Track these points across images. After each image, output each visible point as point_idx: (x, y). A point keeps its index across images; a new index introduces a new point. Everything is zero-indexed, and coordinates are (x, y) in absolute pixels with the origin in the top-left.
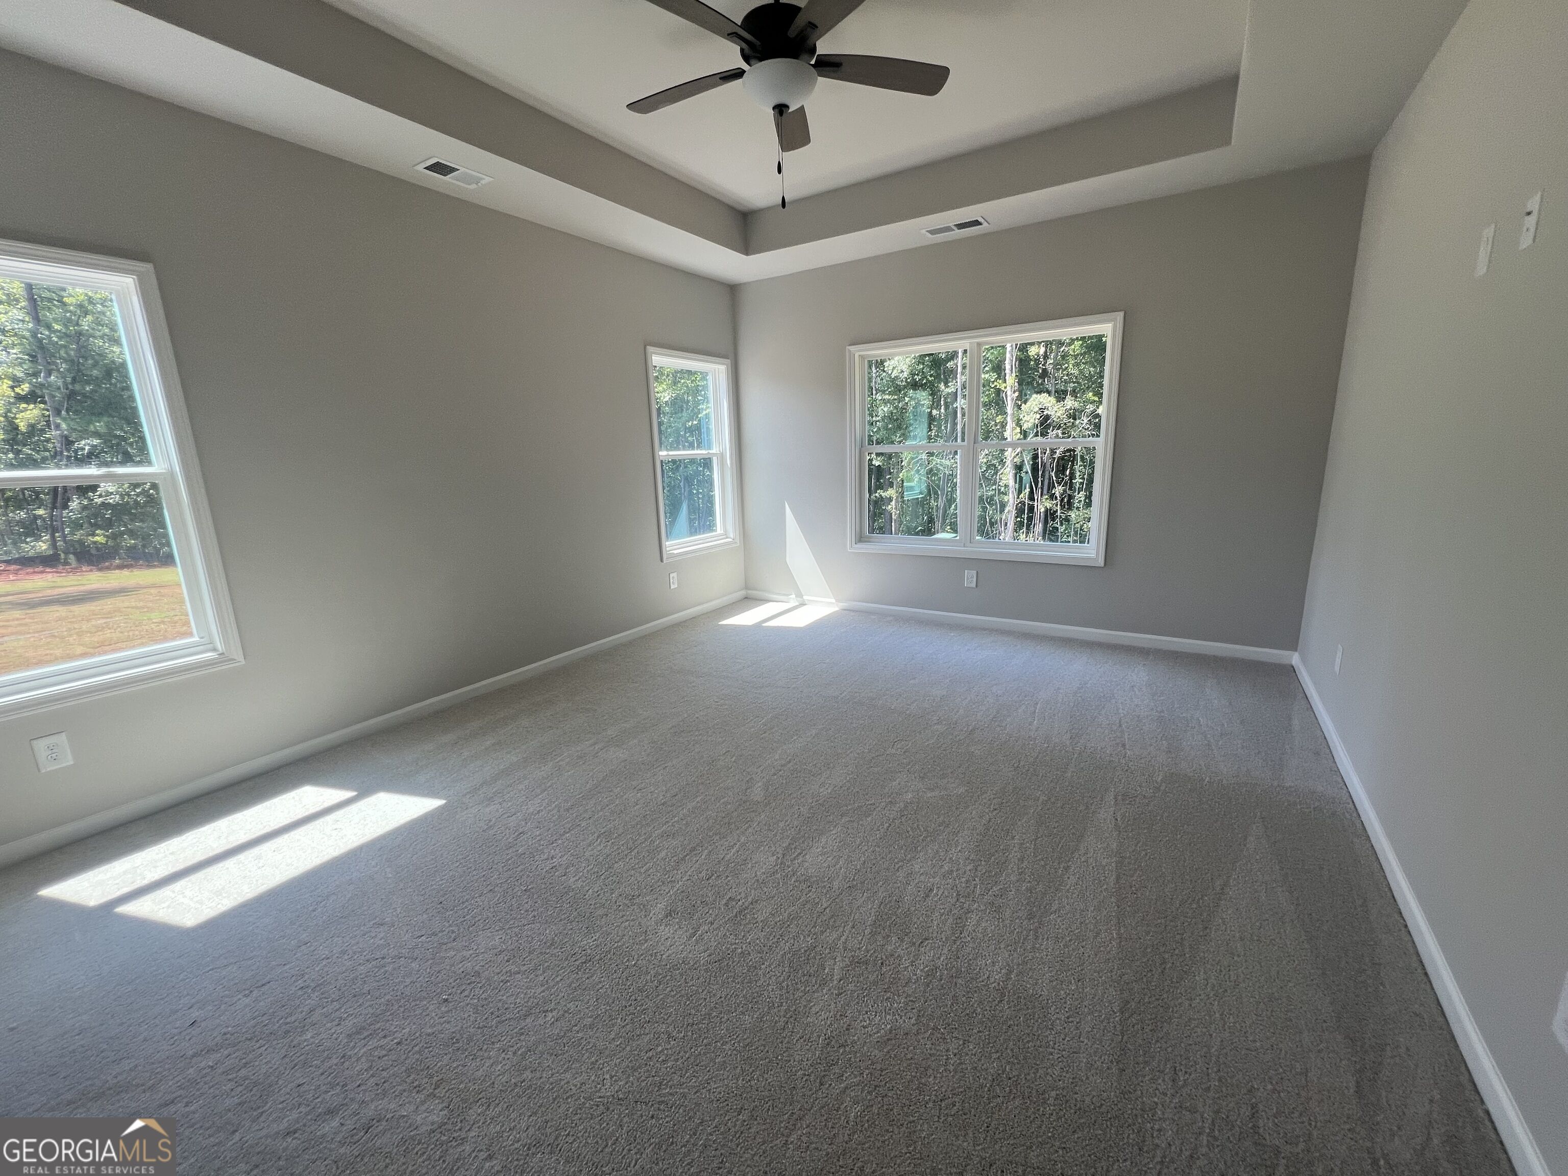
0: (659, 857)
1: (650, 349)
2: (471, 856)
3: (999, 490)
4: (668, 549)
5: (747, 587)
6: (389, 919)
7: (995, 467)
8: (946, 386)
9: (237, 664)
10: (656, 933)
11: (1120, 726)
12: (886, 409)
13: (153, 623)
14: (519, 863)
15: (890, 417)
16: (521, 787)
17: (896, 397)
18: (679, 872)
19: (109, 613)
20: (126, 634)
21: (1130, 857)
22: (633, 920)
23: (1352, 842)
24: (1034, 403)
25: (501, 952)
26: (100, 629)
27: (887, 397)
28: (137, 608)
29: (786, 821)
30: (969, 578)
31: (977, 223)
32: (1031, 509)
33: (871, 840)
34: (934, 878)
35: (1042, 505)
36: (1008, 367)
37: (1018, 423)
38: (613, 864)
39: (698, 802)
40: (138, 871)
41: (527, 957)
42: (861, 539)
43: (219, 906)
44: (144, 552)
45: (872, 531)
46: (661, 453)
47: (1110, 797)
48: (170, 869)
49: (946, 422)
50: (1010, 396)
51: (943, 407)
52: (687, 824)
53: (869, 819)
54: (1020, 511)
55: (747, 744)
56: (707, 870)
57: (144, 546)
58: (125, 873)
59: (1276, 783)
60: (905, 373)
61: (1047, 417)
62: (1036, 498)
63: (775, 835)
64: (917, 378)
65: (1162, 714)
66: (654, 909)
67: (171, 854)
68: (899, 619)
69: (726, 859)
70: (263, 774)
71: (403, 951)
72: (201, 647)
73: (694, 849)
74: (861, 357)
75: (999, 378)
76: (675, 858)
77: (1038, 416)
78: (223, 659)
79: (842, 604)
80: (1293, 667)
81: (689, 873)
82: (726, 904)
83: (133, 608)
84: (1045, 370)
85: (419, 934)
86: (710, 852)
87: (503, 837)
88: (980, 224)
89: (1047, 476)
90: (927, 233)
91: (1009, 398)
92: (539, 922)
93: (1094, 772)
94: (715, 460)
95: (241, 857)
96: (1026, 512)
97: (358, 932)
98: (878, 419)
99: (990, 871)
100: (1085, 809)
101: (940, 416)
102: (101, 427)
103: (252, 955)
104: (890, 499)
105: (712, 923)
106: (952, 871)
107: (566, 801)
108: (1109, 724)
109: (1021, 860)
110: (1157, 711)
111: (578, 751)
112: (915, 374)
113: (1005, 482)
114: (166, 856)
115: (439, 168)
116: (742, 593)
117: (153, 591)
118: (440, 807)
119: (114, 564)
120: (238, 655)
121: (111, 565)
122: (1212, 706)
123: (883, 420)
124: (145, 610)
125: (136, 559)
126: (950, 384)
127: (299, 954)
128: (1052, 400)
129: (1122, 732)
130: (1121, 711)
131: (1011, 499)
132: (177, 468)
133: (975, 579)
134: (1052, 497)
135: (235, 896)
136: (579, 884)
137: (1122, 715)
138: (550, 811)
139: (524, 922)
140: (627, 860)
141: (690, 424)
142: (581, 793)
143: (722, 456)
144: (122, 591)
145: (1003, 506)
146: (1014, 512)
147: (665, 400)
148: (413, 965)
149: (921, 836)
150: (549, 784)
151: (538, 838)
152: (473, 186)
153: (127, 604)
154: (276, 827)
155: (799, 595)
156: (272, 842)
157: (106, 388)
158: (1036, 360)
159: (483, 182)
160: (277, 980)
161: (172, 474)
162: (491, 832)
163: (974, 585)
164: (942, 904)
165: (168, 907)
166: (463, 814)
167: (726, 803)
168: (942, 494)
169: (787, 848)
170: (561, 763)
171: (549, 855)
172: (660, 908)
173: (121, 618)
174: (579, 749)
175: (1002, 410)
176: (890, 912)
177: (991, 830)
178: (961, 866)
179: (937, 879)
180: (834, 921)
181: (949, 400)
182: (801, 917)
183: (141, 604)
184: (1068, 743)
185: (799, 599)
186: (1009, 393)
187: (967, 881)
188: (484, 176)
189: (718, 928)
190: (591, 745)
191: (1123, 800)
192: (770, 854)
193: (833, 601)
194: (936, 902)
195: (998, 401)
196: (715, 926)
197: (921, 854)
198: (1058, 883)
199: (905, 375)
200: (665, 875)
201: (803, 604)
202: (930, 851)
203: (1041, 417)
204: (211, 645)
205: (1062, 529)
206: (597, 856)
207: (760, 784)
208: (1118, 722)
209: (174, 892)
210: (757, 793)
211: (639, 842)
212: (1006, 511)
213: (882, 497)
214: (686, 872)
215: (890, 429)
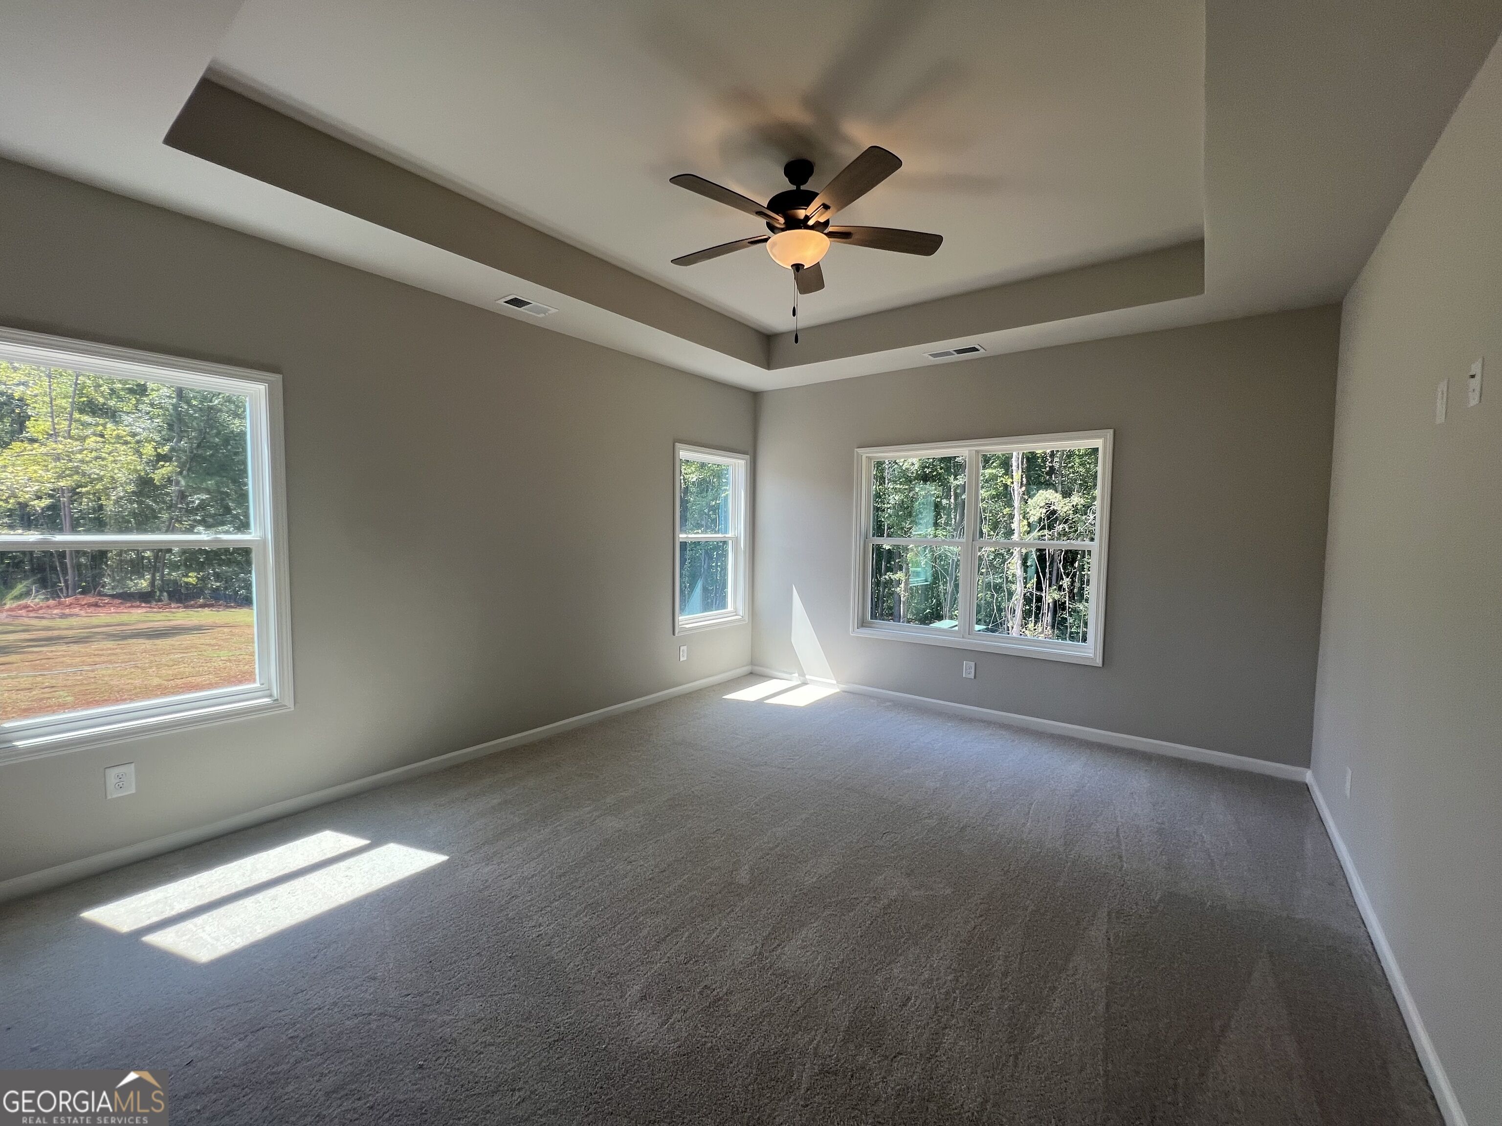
0: (641, 934)
1: (678, 445)
2: (464, 916)
3: (1007, 578)
4: (680, 623)
5: (752, 663)
6: (381, 974)
7: (1003, 556)
8: (955, 479)
9: (288, 710)
10: (630, 1016)
11: (1118, 835)
12: (897, 498)
13: (222, 660)
14: (508, 928)
15: (901, 504)
16: (519, 849)
17: (907, 487)
18: (659, 953)
19: (186, 648)
20: (197, 669)
21: (1122, 983)
22: (609, 1000)
23: (1370, 991)
24: (1041, 498)
25: (480, 1020)
26: (176, 663)
27: (898, 486)
28: (210, 645)
29: (769, 909)
30: (968, 669)
31: (974, 349)
32: (1039, 599)
33: (851, 938)
34: (913, 985)
35: (1050, 596)
36: (1014, 464)
37: (1025, 516)
38: (596, 937)
39: (684, 880)
40: (169, 901)
41: (503, 1028)
42: (863, 624)
43: (233, 944)
44: (225, 594)
45: (873, 616)
46: (681, 536)
47: (1103, 913)
48: (196, 902)
49: (956, 511)
50: (1017, 491)
51: (952, 497)
52: (671, 903)
53: (852, 914)
54: (1028, 600)
55: (738, 824)
56: (686, 953)
57: (226, 588)
58: (157, 902)
59: (1285, 914)
60: (916, 466)
61: (1054, 512)
62: (1044, 588)
63: (756, 923)
64: (927, 471)
65: (1163, 826)
66: (630, 990)
67: (200, 887)
68: (897, 705)
69: (706, 943)
70: (293, 815)
71: (390, 1009)
72: (260, 693)
73: (675, 929)
74: (869, 458)
75: (1006, 474)
76: (656, 938)
77: (1044, 511)
78: (277, 704)
79: (844, 686)
80: (1307, 785)
81: (668, 955)
82: (701, 993)
83: (207, 645)
84: (1052, 468)
85: (406, 993)
86: (691, 934)
87: (497, 899)
88: (977, 350)
89: (1055, 568)
90: (930, 357)
91: (1016, 493)
92: (519, 993)
93: (1087, 883)
94: (730, 542)
95: (259, 896)
96: (1034, 601)
97: (351, 984)
98: (889, 506)
99: (972, 985)
100: (1076, 925)
101: (950, 506)
102: (211, 484)
103: (253, 997)
104: (899, 582)
105: (685, 1012)
106: (932, 979)
107: (560, 868)
108: (1105, 833)
109: (1005, 974)
110: (1157, 823)
111: (576, 817)
112: (926, 467)
113: (1013, 571)
114: (195, 889)
115: (517, 302)
116: (747, 669)
117: (226, 630)
118: (443, 862)
119: (199, 603)
120: (289, 702)
121: (196, 603)
122: (1217, 821)
123: (894, 507)
124: (217, 647)
125: (217, 599)
126: (958, 477)
127: (294, 1002)
128: (1059, 496)
129: (1119, 842)
130: (1119, 819)
131: (1019, 589)
132: (269, 537)
133: (973, 671)
134: (1060, 588)
135: (248, 935)
136: (561, 955)
137: (1120, 824)
138: (544, 876)
139: (505, 990)
140: (610, 935)
141: (714, 503)
142: (575, 860)
143: (736, 540)
144: (199, 629)
145: (1011, 594)
146: (1022, 601)
147: (692, 480)
148: (396, 1024)
149: (902, 937)
150: (545, 849)
151: (529, 903)
152: (542, 315)
153: (202, 641)
154: (295, 869)
155: (802, 674)
156: (289, 883)
157: (223, 453)
158: (1043, 457)
159: (550, 312)
160: (271, 1027)
161: (264, 541)
162: (486, 893)
163: (972, 676)
164: (919, 1015)
165: (189, 940)
166: (463, 872)
167: (711, 884)
168: (951, 579)
169: (766, 938)
170: (558, 828)
171: (536, 923)
172: (635, 990)
173: (196, 654)
174: (577, 814)
175: (1009, 503)
176: (865, 1019)
177: (976, 938)
178: (942, 974)
179: (916, 987)
180: (807, 1023)
181: (958, 491)
182: (774, 1014)
183: (214, 642)
184: (1061, 849)
185: (802, 678)
186: (1016, 488)
187: (947, 993)
188: (550, 308)
189: (691, 1018)
190: (588, 813)
191: (1118, 918)
192: (749, 943)
193: (835, 682)
194: (913, 1012)
195: (1005, 495)
196: (688, 1015)
197: (902, 958)
198: (1043, 1005)
199: (916, 467)
200: (644, 955)
201: (805, 683)
202: (911, 956)
203: (1047, 511)
204: (268, 691)
205: (1070, 620)
206: (582, 927)
207: (746, 867)
208: (1115, 830)
209: (196, 926)
210: (743, 876)
211: (624, 916)
212: (1013, 599)
213: (892, 580)
214: (665, 954)
215: (901, 516)
